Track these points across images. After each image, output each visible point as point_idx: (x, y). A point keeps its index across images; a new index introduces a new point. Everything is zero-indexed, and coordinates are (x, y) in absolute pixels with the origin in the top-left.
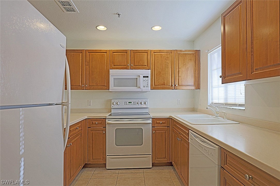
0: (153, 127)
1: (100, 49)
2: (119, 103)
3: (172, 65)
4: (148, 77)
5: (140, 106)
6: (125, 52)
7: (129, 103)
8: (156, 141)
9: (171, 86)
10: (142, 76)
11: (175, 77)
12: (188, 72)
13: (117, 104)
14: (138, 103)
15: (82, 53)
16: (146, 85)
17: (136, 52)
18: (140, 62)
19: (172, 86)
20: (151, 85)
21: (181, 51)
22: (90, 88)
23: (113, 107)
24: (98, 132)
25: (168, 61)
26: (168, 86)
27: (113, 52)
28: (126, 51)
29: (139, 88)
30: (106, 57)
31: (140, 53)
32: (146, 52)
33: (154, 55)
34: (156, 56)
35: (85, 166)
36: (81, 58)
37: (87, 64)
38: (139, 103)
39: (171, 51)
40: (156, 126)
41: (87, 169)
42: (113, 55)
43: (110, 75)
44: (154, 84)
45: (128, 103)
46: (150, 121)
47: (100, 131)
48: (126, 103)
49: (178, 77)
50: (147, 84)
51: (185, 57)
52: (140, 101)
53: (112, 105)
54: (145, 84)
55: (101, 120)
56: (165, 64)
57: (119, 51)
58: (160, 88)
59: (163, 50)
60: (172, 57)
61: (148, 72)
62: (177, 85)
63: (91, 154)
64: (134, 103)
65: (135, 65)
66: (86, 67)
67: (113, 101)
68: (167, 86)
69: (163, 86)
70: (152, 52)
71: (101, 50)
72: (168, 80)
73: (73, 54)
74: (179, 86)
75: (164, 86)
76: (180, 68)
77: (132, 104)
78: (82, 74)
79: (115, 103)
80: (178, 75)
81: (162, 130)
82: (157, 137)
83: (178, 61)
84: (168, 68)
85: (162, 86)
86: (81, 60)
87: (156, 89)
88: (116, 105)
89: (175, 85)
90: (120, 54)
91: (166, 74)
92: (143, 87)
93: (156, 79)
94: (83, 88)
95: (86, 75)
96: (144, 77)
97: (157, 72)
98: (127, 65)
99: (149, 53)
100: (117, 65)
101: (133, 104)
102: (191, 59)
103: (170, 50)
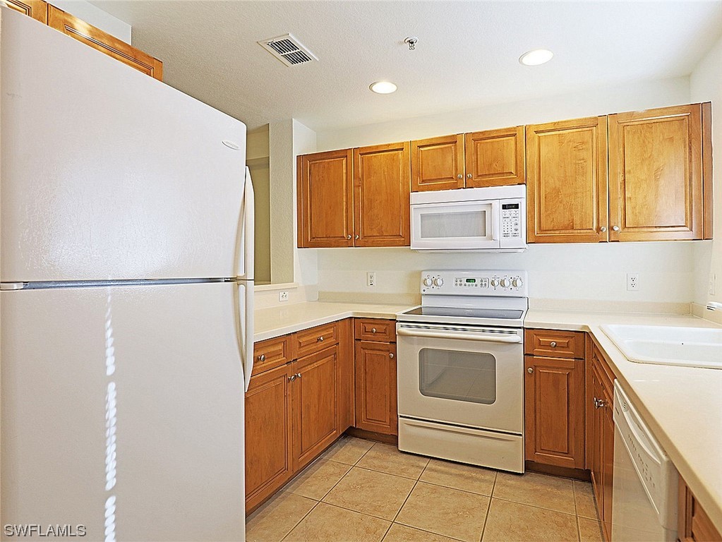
0: (526, 354)
1: (386, 143)
2: (439, 282)
3: (597, 165)
4: (516, 206)
5: (500, 291)
6: (450, 143)
7: (468, 281)
8: (538, 397)
9: (598, 232)
10: (497, 206)
11: (611, 201)
12: (662, 182)
13: (435, 282)
14: (493, 284)
15: (346, 157)
16: (513, 229)
17: (481, 136)
18: (494, 164)
19: (599, 229)
20: (529, 230)
21: (631, 114)
22: (366, 241)
23: (424, 291)
24: (378, 353)
25: (584, 154)
26: (585, 231)
27: (420, 147)
28: (452, 140)
29: (491, 238)
30: (401, 161)
31: (493, 138)
32: (511, 133)
33: (536, 140)
34: (543, 141)
35: (350, 433)
36: (344, 171)
37: (357, 184)
38: (496, 283)
39: (594, 122)
40: (538, 354)
41: (354, 441)
42: (418, 154)
43: (412, 207)
44: (540, 227)
45: (464, 282)
46: (518, 337)
47: (382, 350)
48: (461, 281)
49: (621, 202)
50: (514, 227)
51: (648, 135)
52: (501, 276)
53: (423, 287)
54: (509, 227)
55: (384, 324)
56: (575, 164)
57: (434, 142)
58: (558, 240)
59: (565, 122)
60: (597, 138)
61: (518, 193)
62: (616, 229)
63: (363, 406)
64: (482, 281)
65: (479, 176)
66: (357, 189)
67: (424, 276)
68: (582, 231)
69: (568, 231)
70: (531, 133)
71: (389, 145)
72: (586, 213)
73: (328, 163)
74: (626, 230)
75: (571, 231)
76: (629, 172)
77: (476, 285)
78: (347, 208)
79: (429, 282)
80: (620, 195)
81: (557, 368)
82: (540, 386)
83: (621, 149)
84: (584, 174)
85: (563, 231)
86: (344, 175)
87: (544, 240)
88: (432, 287)
89: (611, 228)
90: (437, 149)
91: (579, 195)
92: (502, 235)
93: (546, 211)
94: (349, 242)
95: (356, 211)
96: (504, 207)
97: (548, 191)
98: (456, 176)
99: (521, 135)
100: (429, 180)
101: (479, 285)
102: (671, 139)
103: (591, 118)
